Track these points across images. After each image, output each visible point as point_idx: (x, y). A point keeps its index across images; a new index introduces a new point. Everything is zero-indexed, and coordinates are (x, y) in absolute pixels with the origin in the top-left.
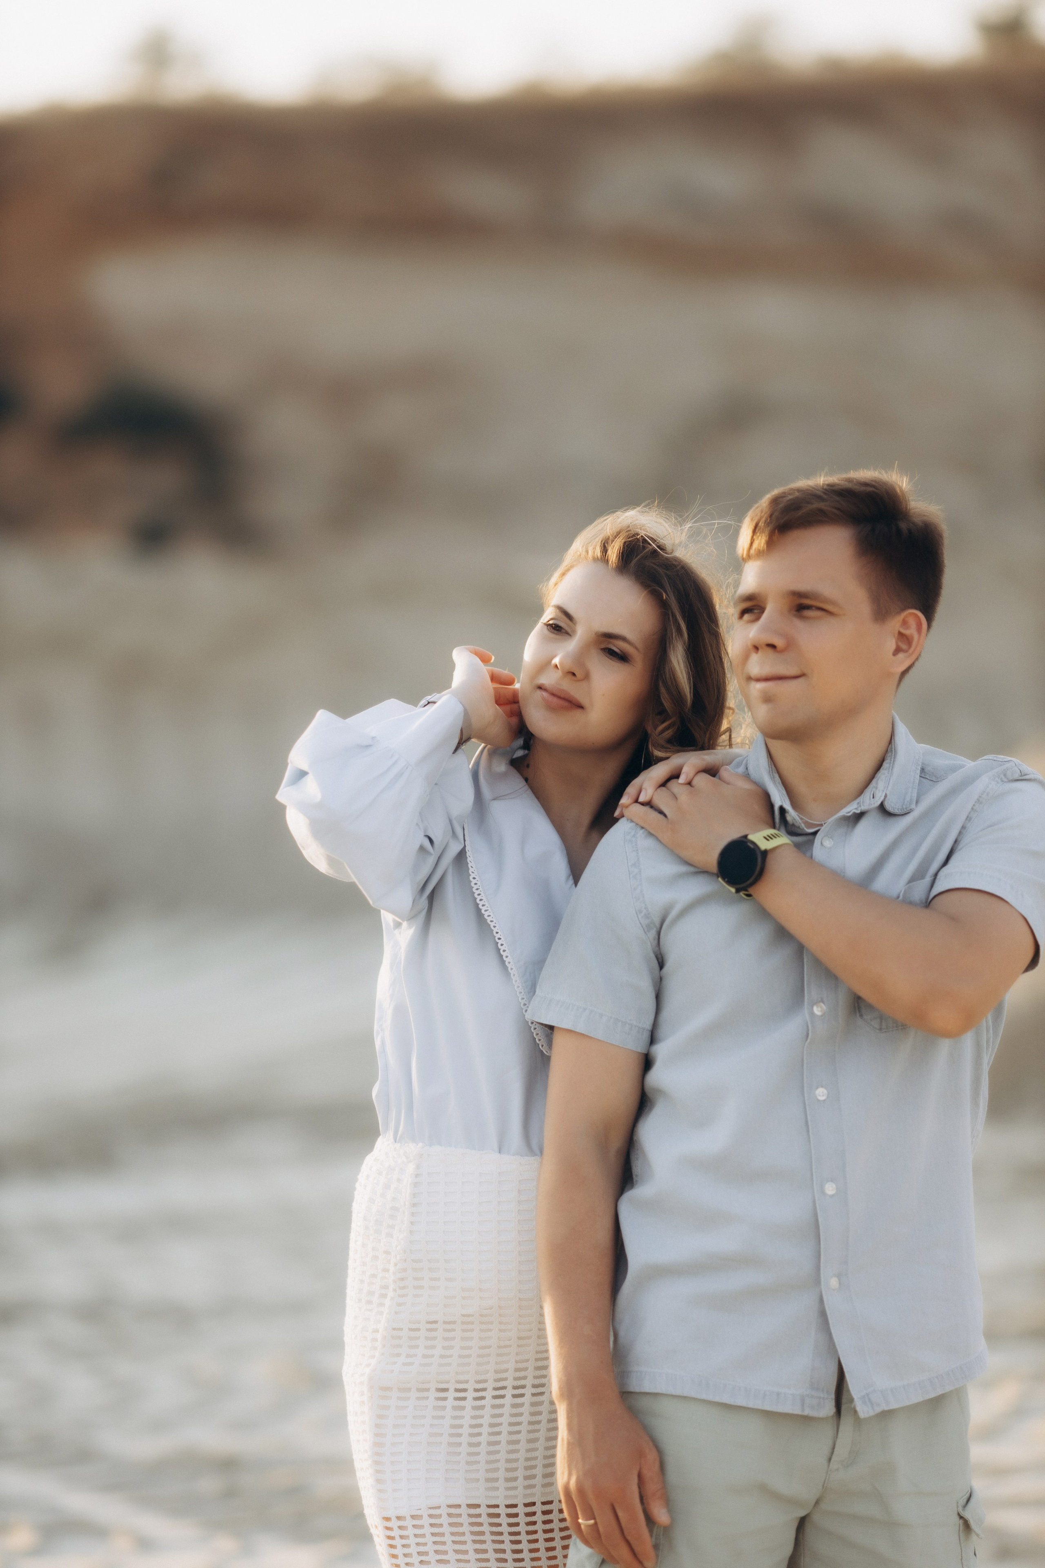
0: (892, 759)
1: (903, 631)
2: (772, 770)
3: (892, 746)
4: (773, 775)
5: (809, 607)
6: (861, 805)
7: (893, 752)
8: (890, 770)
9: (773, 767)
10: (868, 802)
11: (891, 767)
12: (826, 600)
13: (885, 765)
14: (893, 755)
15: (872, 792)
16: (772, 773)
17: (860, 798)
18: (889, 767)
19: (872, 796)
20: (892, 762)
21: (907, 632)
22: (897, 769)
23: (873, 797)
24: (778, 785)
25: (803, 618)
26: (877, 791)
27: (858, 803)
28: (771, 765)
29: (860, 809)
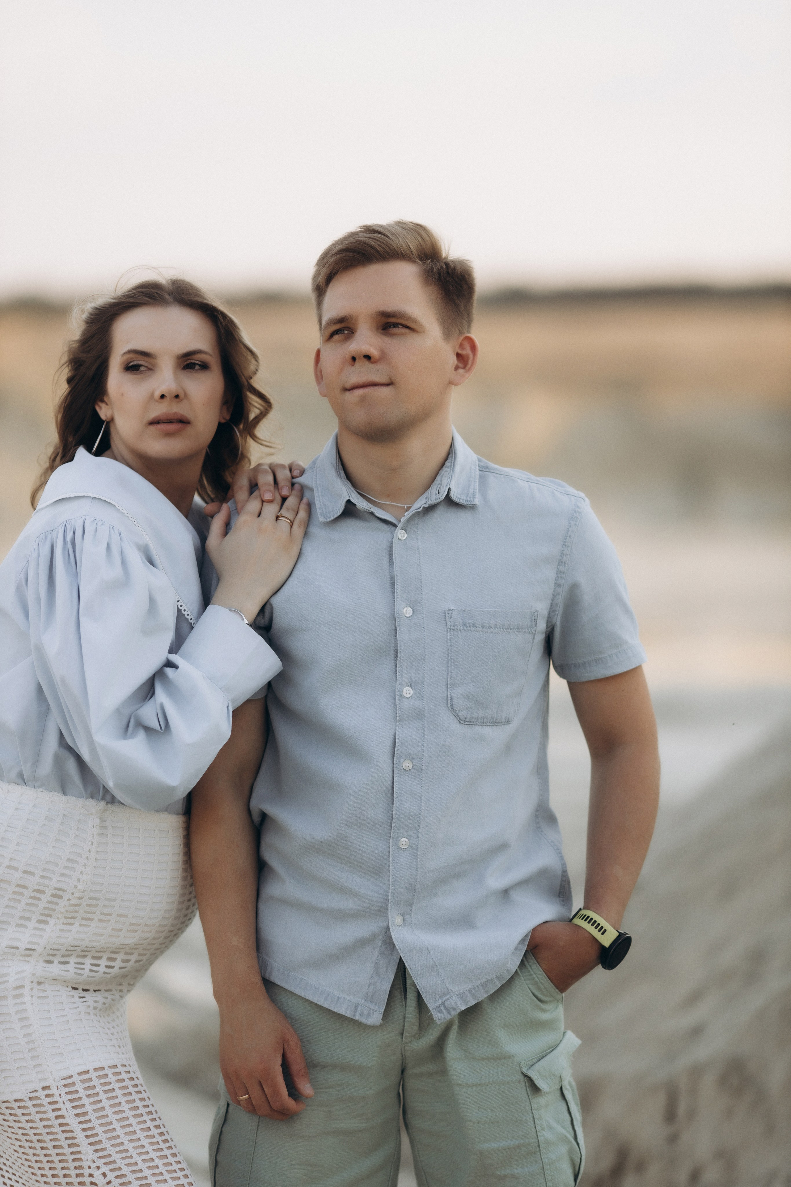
0: (453, 460)
1: (460, 352)
2: (339, 468)
3: (452, 449)
4: (339, 472)
5: (396, 325)
6: (429, 500)
7: (454, 454)
8: (452, 468)
9: (340, 465)
10: (434, 496)
11: (452, 466)
12: (410, 319)
13: (448, 464)
14: (453, 456)
15: (438, 489)
16: (339, 470)
17: (427, 492)
18: (451, 466)
19: (437, 492)
20: (453, 462)
21: (463, 352)
22: (458, 468)
23: (439, 493)
24: (344, 480)
25: (389, 335)
26: (442, 488)
27: (427, 498)
28: (339, 464)
29: (428, 503)
